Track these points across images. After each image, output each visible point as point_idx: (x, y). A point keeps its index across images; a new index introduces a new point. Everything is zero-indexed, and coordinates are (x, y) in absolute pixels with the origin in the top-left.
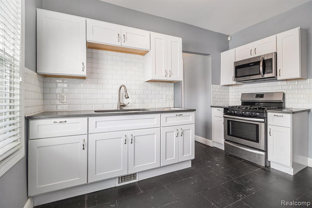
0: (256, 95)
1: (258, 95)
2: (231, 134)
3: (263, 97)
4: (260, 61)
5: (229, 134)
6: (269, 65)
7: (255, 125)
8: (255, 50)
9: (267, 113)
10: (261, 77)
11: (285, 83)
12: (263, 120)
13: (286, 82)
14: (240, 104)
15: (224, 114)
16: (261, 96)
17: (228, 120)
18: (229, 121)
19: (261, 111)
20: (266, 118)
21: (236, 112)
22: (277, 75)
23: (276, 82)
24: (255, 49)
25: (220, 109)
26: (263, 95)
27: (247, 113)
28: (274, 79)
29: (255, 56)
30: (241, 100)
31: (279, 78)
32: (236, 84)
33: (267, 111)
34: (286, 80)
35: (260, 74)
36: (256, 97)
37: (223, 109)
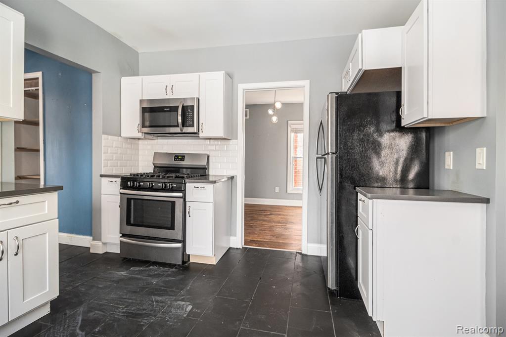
0: (175, 156)
1: (178, 156)
2: (132, 222)
3: (184, 160)
4: (178, 106)
5: (128, 223)
6: (190, 115)
7: (170, 203)
8: (172, 89)
9: (185, 184)
10: (180, 132)
11: (208, 142)
12: (180, 195)
13: (208, 140)
14: (150, 170)
15: (121, 189)
16: (182, 157)
17: (127, 198)
18: (129, 200)
19: (179, 180)
20: (184, 192)
21: (142, 184)
22: (199, 131)
23: (198, 140)
24: (173, 86)
25: (114, 179)
26: (184, 156)
27: (159, 185)
28: (195, 135)
29: (172, 97)
30: (153, 164)
31: (201, 135)
32: (143, 137)
33: (187, 180)
34: (210, 139)
35: (177, 126)
36: (174, 160)
37: (119, 180)
